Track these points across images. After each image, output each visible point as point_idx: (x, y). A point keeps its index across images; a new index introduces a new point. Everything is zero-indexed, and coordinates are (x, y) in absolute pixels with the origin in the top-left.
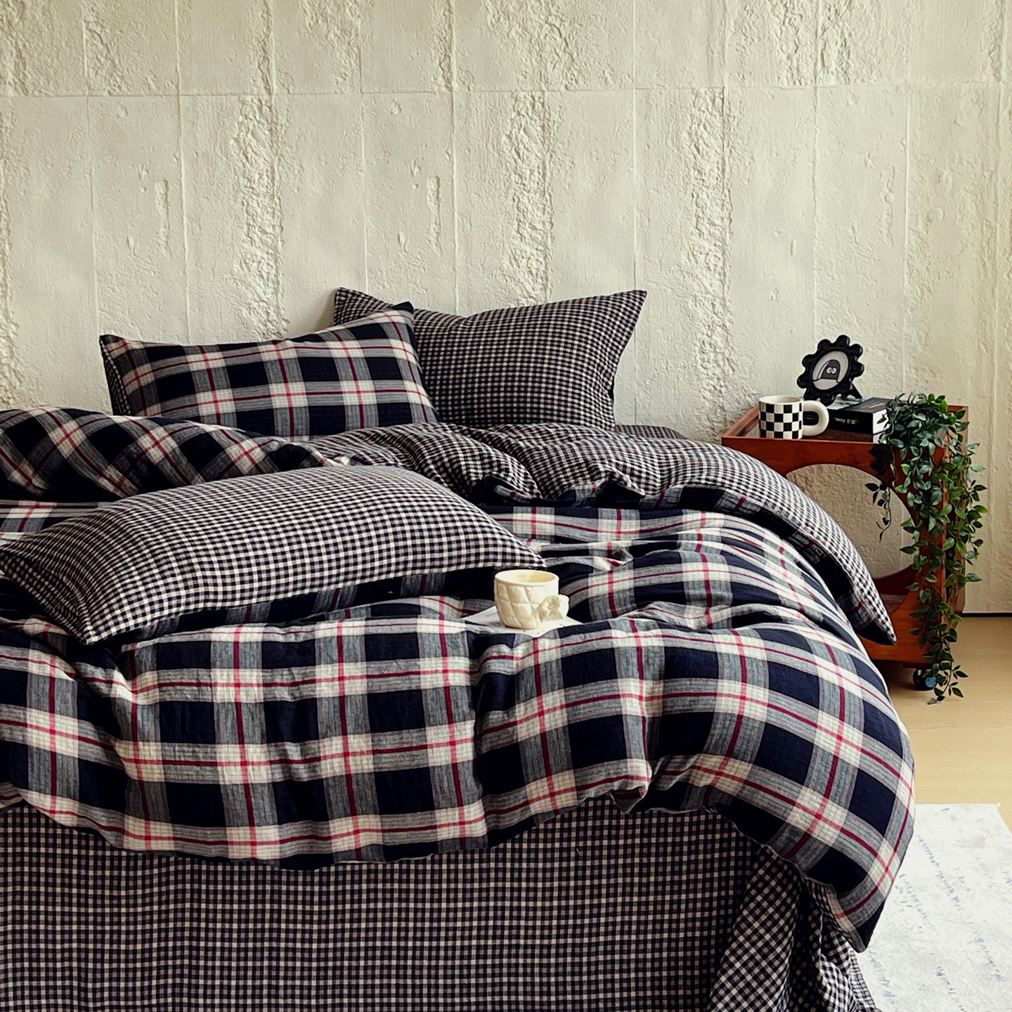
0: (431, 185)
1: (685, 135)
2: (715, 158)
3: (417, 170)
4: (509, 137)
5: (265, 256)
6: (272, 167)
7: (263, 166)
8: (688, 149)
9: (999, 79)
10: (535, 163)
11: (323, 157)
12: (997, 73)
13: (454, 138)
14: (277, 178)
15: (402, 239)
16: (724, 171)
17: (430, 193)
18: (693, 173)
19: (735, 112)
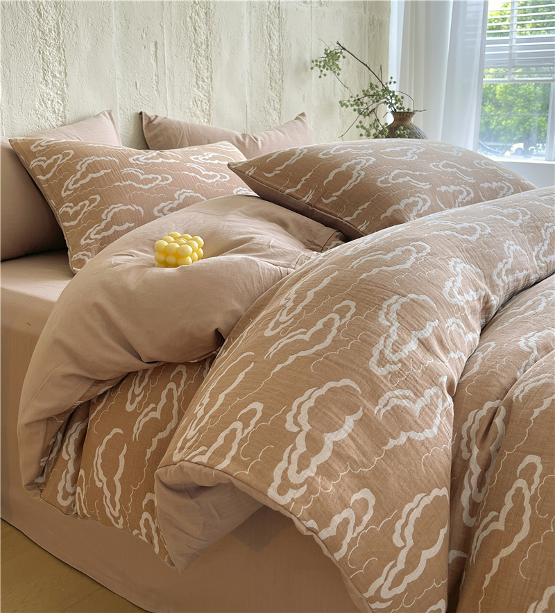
0: (152, 48)
1: (265, 27)
2: (277, 43)
3: (144, 36)
4: (191, 18)
5: (56, 96)
6: (57, 24)
7: (52, 23)
8: (266, 36)
9: (365, 13)
10: (203, 37)
11: (90, 19)
12: (365, 9)
13: (164, 14)
14: (62, 32)
15: (138, 86)
16: (280, 50)
17: (152, 53)
18: (269, 51)
19: (284, 17)
